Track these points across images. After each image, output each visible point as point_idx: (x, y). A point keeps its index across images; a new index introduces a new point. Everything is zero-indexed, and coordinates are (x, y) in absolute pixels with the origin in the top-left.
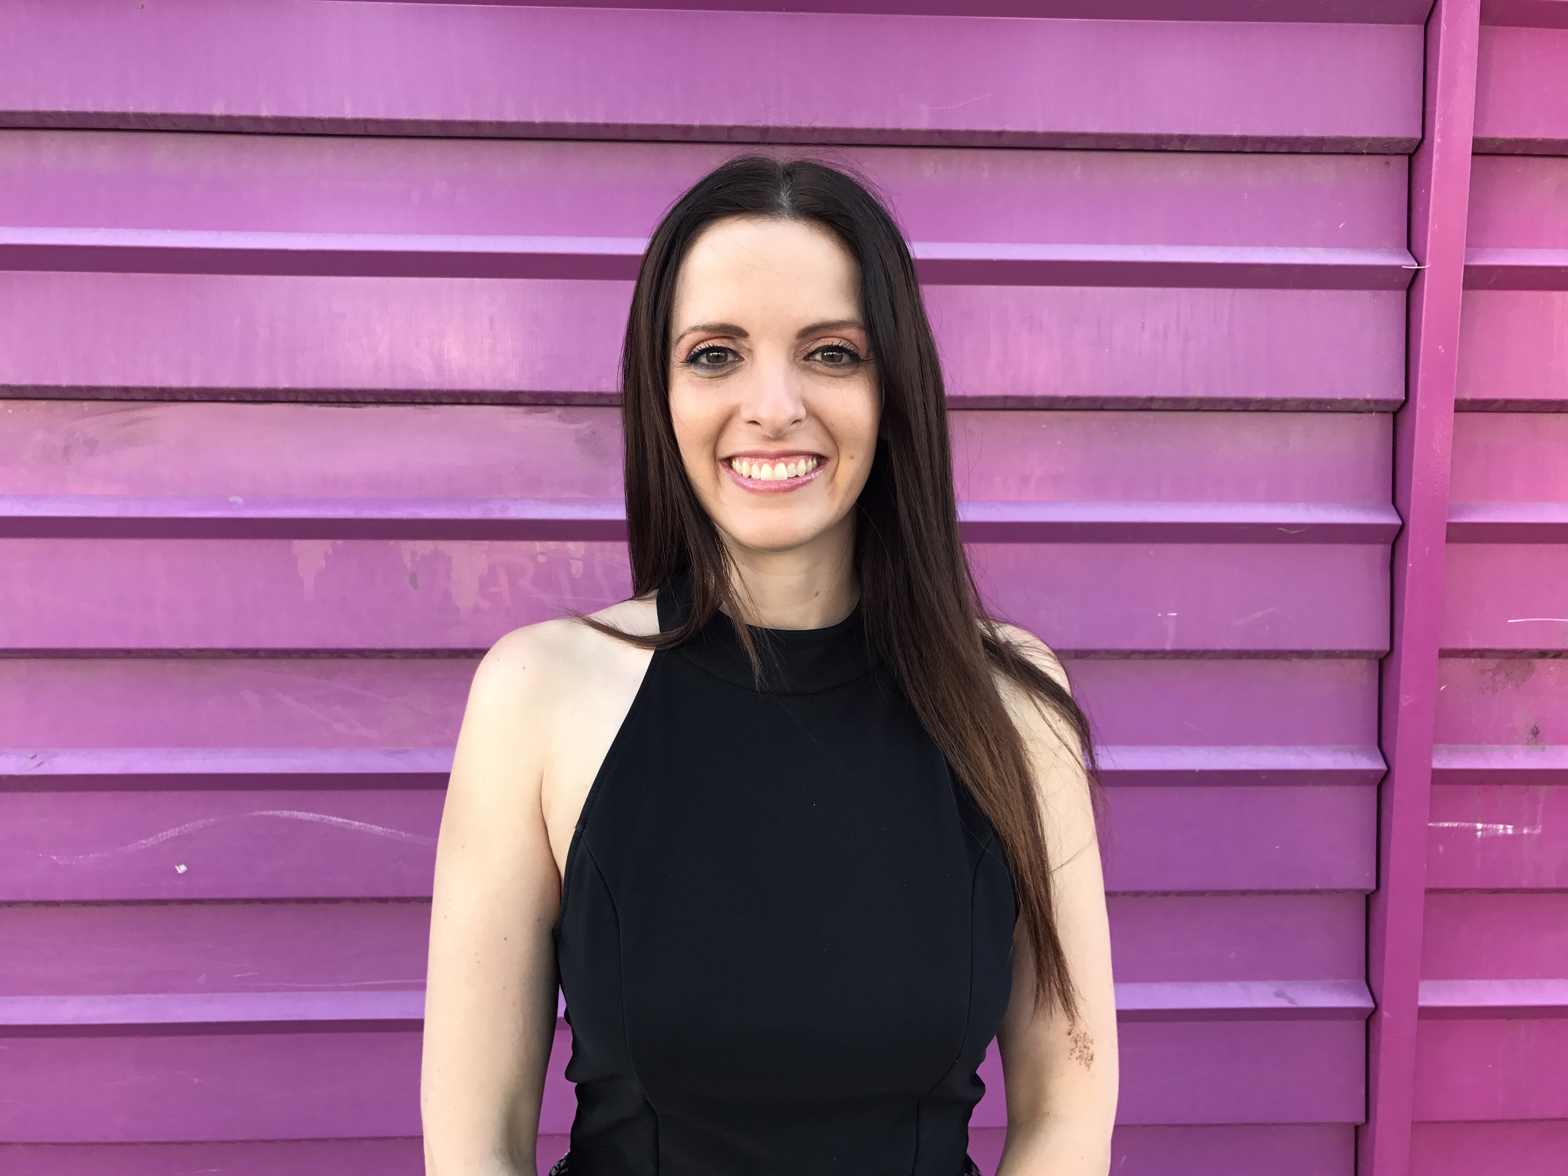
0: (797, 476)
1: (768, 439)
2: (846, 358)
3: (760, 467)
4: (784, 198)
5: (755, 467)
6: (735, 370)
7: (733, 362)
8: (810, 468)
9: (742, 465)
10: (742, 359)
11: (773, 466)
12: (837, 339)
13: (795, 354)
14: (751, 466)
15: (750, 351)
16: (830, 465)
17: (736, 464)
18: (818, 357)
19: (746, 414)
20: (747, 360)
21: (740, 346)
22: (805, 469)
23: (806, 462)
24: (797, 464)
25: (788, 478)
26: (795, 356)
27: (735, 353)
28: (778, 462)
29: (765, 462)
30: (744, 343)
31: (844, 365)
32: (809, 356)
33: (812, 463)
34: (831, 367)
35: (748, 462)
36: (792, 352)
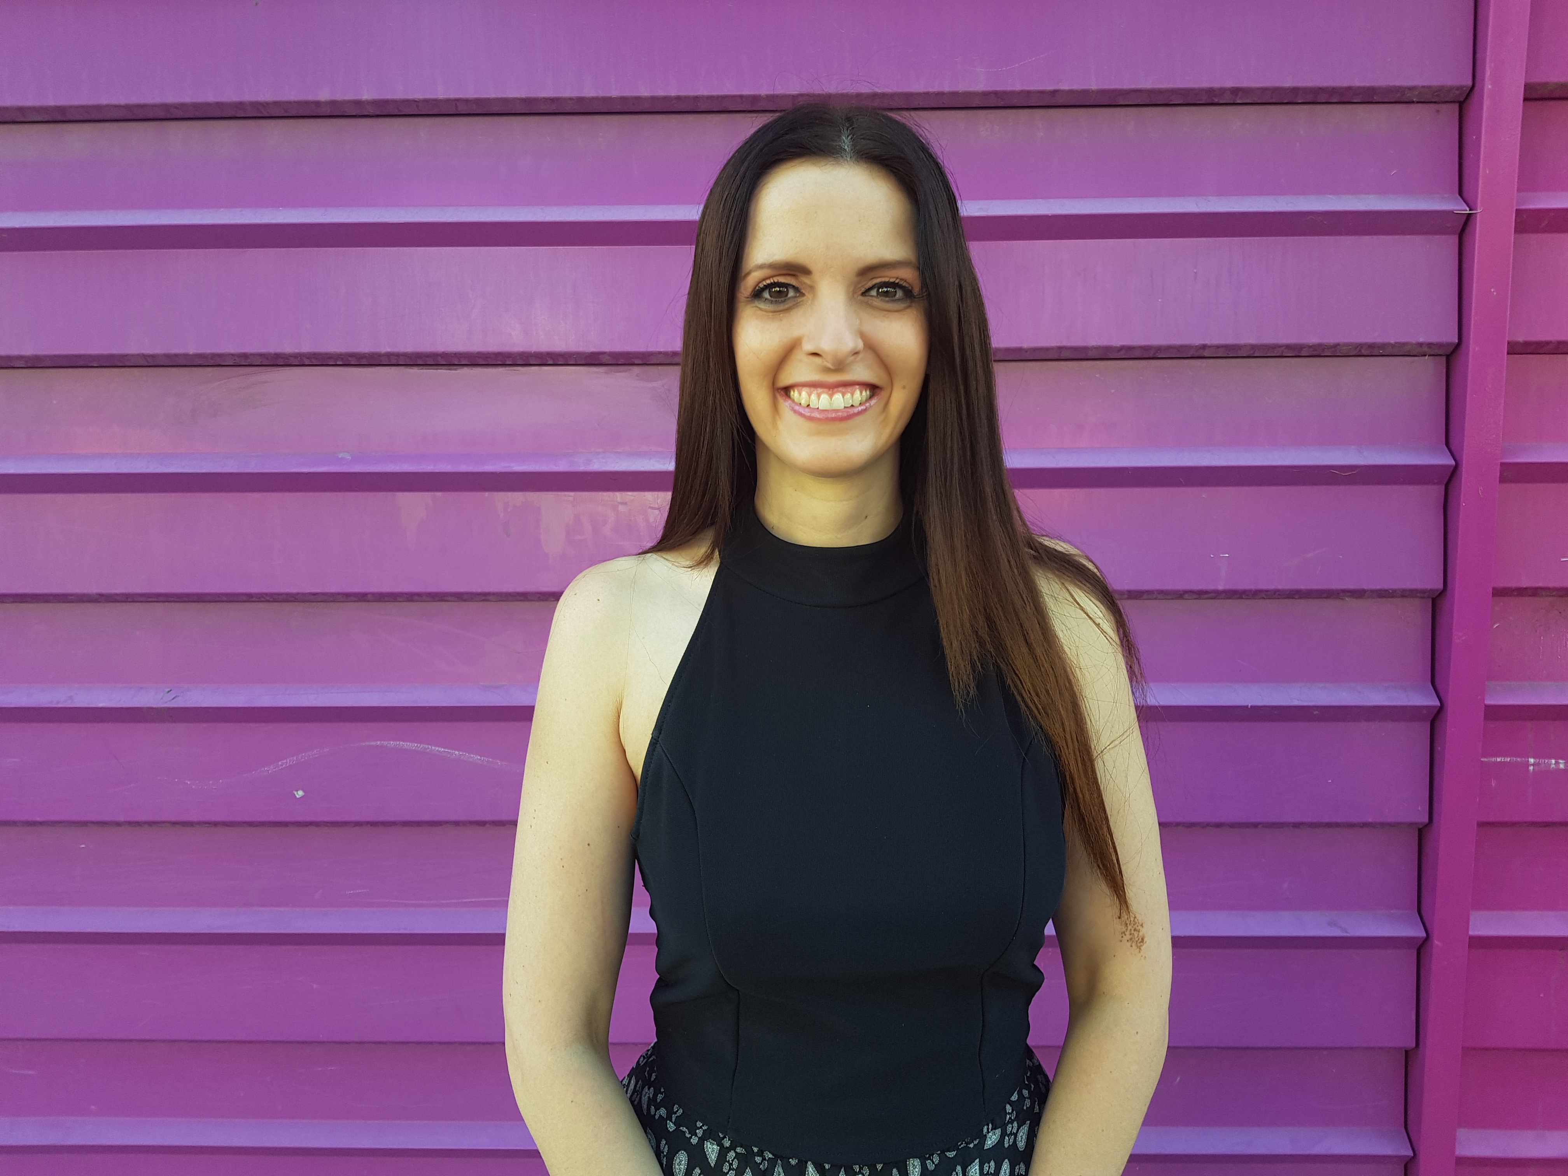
0: (852, 406)
1: (827, 370)
2: (900, 294)
3: (819, 396)
4: (846, 142)
5: (814, 397)
6: (796, 305)
7: (796, 297)
8: (864, 399)
9: (800, 394)
10: (803, 295)
11: (831, 396)
12: (890, 276)
13: (853, 290)
14: (810, 396)
15: (812, 288)
16: (884, 395)
17: (795, 394)
18: (874, 293)
19: (808, 347)
20: (809, 295)
21: (803, 283)
22: (860, 399)
23: (861, 393)
24: (852, 395)
25: (845, 407)
26: (854, 292)
27: (796, 289)
28: (836, 392)
29: (823, 392)
30: (805, 280)
31: (899, 300)
32: (865, 293)
33: (866, 394)
34: (888, 302)
35: (807, 392)
36: (851, 289)
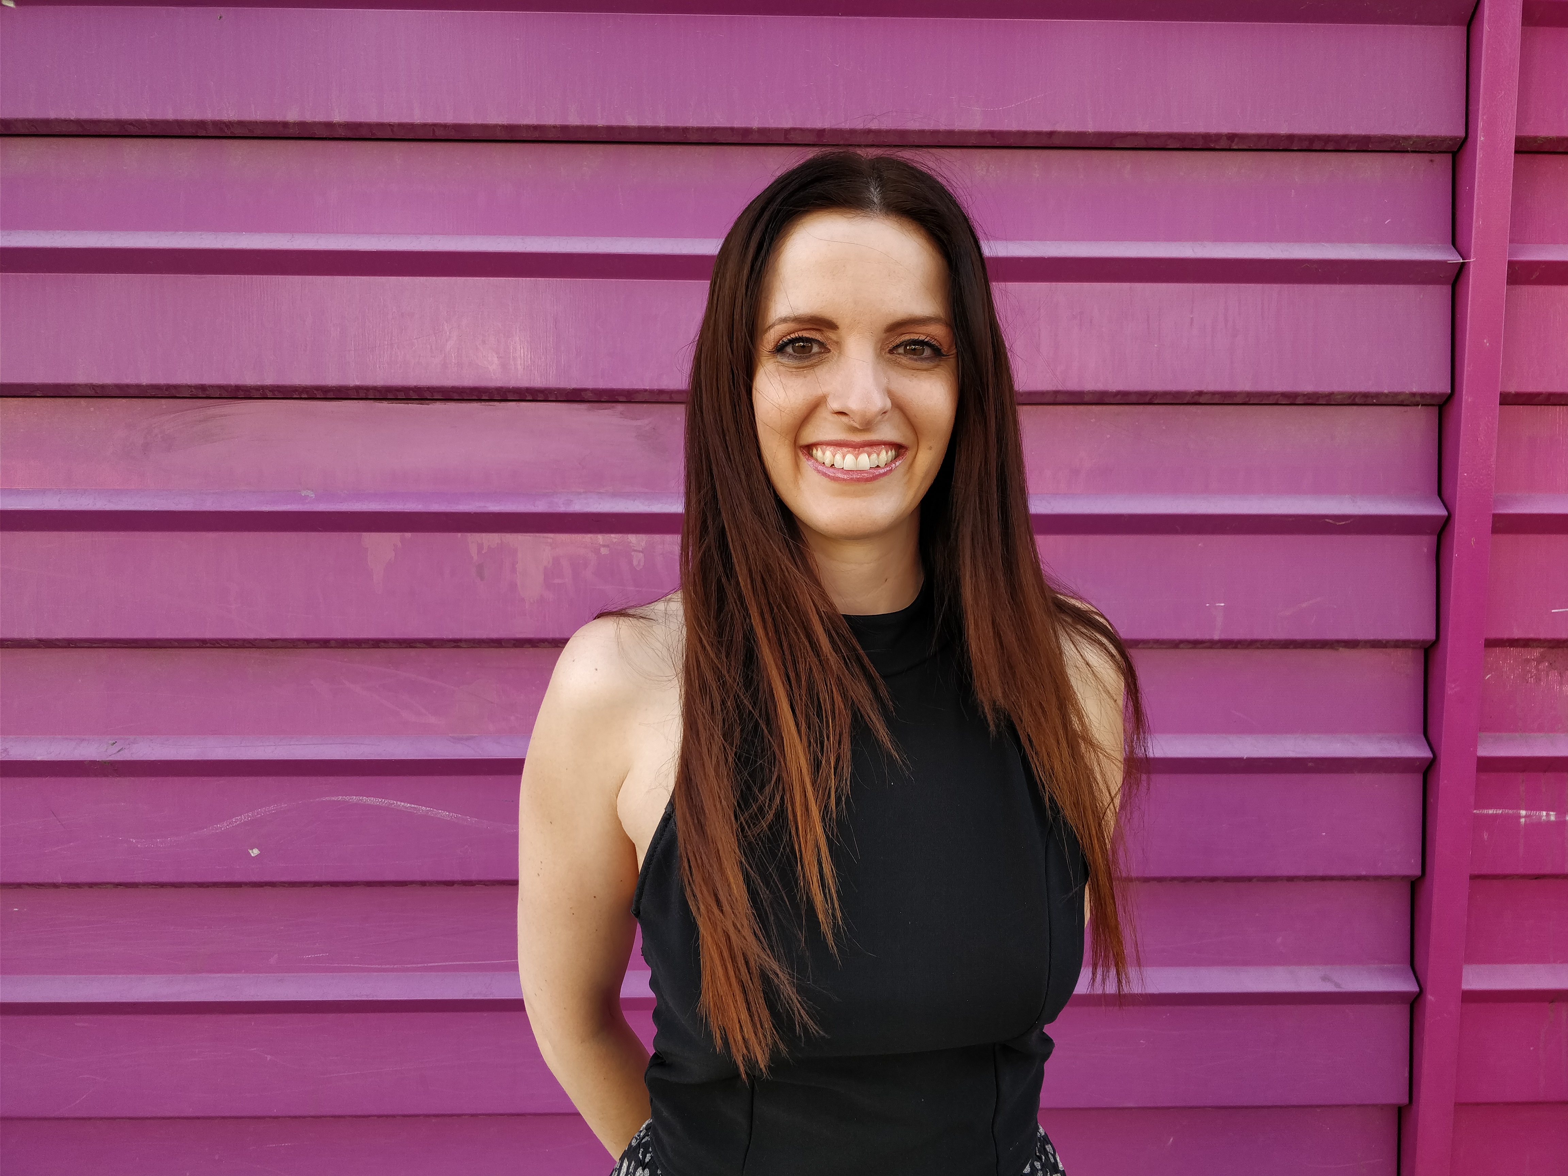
0: (878, 466)
1: (853, 430)
2: (928, 352)
3: (843, 456)
4: (875, 194)
5: (838, 457)
6: (820, 362)
7: (820, 353)
8: (890, 459)
9: (824, 453)
10: (829, 351)
11: (856, 456)
12: (920, 334)
13: (881, 347)
14: (834, 455)
15: (838, 343)
16: (911, 455)
17: (818, 453)
18: (901, 350)
19: (834, 405)
20: (834, 352)
21: (828, 338)
22: (887, 459)
23: (887, 453)
24: (878, 455)
25: (870, 468)
26: (882, 349)
27: (821, 345)
28: (862, 453)
29: (848, 452)
30: (832, 335)
31: (926, 358)
32: (892, 350)
33: (891, 454)
34: (913, 360)
35: (831, 451)
36: (879, 346)
